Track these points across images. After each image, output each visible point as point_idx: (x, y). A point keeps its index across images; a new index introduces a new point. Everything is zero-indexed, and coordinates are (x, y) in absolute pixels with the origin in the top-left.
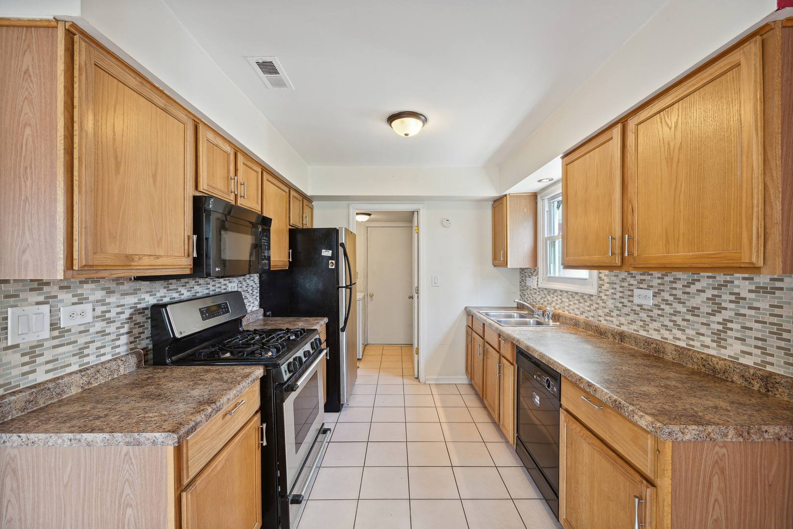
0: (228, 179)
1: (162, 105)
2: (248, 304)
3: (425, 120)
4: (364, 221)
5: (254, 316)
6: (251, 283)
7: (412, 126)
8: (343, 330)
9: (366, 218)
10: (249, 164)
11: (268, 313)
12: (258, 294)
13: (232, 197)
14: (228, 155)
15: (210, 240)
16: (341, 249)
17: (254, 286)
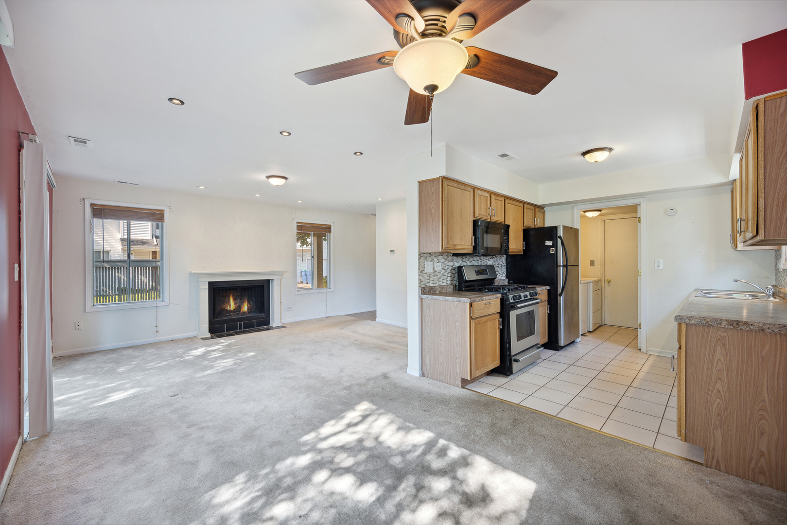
0: (487, 209)
1: (463, 188)
2: (499, 275)
3: (610, 149)
4: (594, 216)
5: (502, 282)
6: (501, 263)
7: (600, 156)
8: (561, 295)
9: (597, 213)
10: (497, 198)
11: (511, 282)
12: (505, 270)
13: (489, 217)
14: (487, 197)
15: (479, 238)
16: (559, 241)
17: (503, 265)
